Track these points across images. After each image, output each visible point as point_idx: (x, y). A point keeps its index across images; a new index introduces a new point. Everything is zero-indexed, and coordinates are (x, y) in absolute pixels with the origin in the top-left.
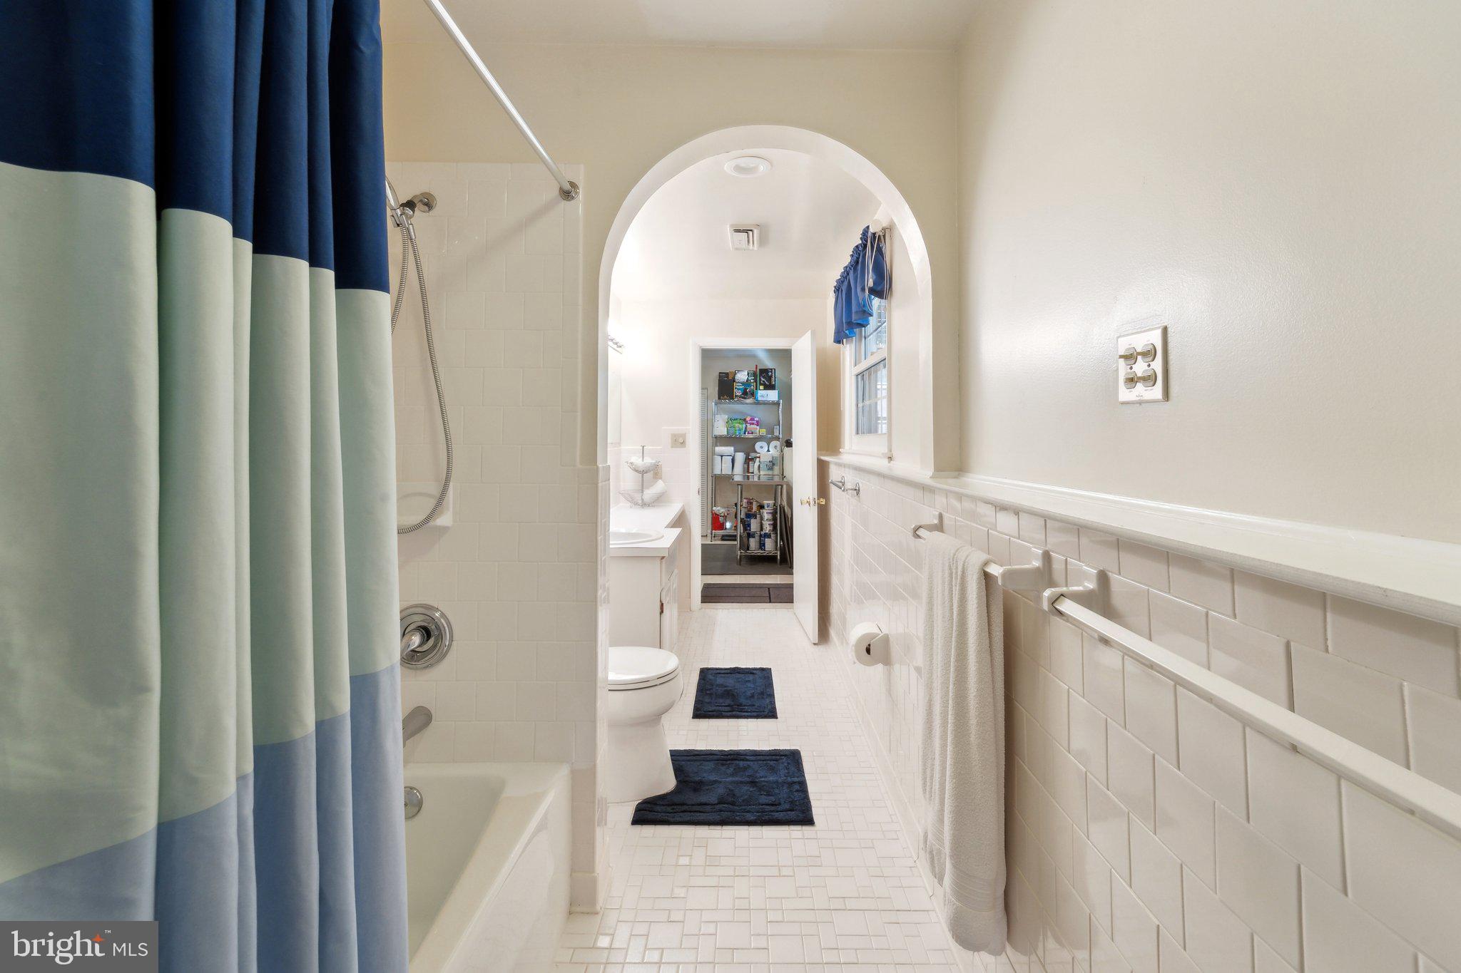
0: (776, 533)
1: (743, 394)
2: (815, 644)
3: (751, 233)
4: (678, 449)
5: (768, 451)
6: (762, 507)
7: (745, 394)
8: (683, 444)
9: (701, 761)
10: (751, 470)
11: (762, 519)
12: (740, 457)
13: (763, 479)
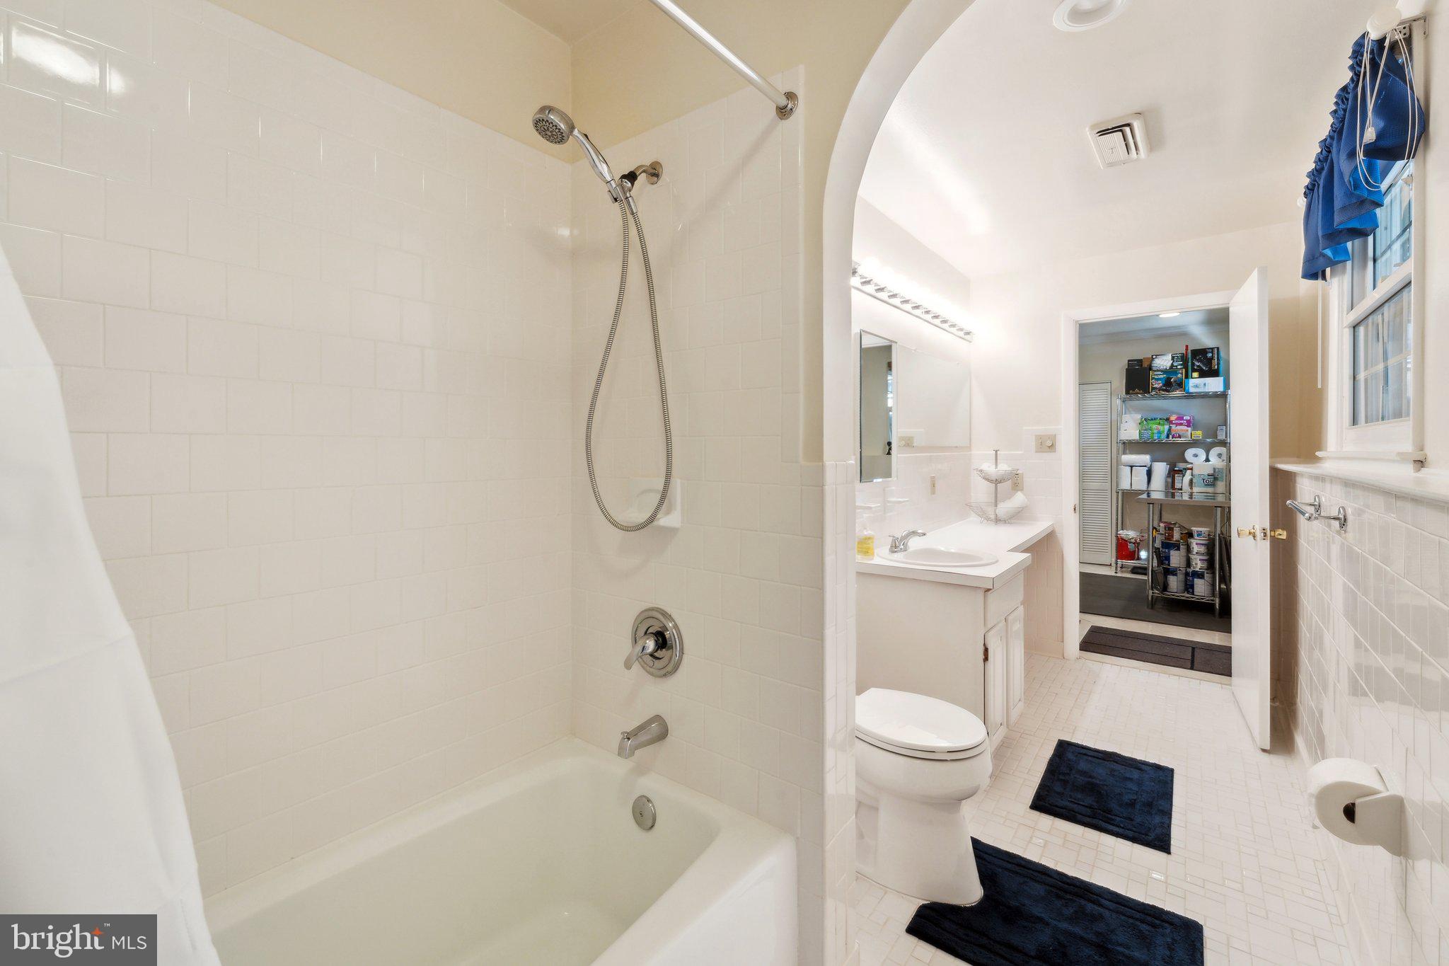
0: (1214, 573)
1: (1164, 385)
2: (1264, 751)
3: (1127, 130)
4: (1045, 454)
5: (1207, 460)
6: (1190, 535)
7: (1168, 385)
8: (1052, 447)
9: (1025, 877)
10: (1178, 485)
11: (1189, 550)
12: (1161, 469)
13: (1198, 498)
